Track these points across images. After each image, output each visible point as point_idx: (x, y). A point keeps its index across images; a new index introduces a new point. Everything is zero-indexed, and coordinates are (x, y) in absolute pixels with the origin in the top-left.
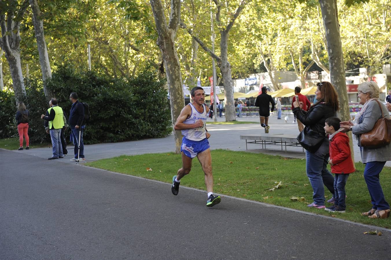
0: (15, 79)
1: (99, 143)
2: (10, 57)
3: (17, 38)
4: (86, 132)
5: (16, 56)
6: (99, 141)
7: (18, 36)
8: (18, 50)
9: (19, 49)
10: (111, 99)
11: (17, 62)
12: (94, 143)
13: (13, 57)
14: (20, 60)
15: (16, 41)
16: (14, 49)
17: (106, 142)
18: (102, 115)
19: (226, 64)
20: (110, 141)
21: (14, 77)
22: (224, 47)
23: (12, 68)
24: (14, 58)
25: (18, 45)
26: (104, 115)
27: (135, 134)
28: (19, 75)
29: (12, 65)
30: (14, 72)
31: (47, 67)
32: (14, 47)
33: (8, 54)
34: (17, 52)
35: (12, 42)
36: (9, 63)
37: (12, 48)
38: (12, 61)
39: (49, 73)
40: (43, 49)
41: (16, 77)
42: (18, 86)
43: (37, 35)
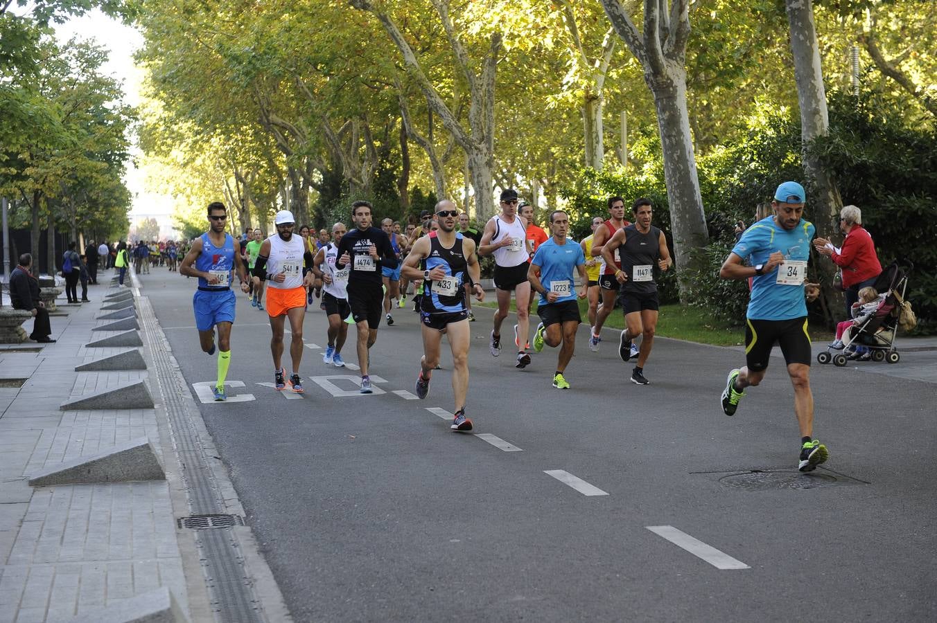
0: (671, 143)
2: (659, 78)
3: (682, 24)
5: (677, 76)
7: (683, 20)
8: (682, 59)
9: (684, 57)
11: (678, 93)
13: (668, 78)
14: (685, 86)
15: (678, 34)
16: (669, 56)
21: (669, 137)
23: (663, 110)
24: (672, 82)
25: (683, 46)
28: (683, 131)
29: (665, 102)
30: (668, 124)
31: (819, 101)
32: (671, 51)
33: (656, 70)
34: (678, 64)
35: (666, 37)
36: (657, 97)
37: (666, 52)
38: (663, 90)
39: (823, 118)
40: (808, 47)
41: (675, 136)
42: (678, 162)
43: (791, 6)
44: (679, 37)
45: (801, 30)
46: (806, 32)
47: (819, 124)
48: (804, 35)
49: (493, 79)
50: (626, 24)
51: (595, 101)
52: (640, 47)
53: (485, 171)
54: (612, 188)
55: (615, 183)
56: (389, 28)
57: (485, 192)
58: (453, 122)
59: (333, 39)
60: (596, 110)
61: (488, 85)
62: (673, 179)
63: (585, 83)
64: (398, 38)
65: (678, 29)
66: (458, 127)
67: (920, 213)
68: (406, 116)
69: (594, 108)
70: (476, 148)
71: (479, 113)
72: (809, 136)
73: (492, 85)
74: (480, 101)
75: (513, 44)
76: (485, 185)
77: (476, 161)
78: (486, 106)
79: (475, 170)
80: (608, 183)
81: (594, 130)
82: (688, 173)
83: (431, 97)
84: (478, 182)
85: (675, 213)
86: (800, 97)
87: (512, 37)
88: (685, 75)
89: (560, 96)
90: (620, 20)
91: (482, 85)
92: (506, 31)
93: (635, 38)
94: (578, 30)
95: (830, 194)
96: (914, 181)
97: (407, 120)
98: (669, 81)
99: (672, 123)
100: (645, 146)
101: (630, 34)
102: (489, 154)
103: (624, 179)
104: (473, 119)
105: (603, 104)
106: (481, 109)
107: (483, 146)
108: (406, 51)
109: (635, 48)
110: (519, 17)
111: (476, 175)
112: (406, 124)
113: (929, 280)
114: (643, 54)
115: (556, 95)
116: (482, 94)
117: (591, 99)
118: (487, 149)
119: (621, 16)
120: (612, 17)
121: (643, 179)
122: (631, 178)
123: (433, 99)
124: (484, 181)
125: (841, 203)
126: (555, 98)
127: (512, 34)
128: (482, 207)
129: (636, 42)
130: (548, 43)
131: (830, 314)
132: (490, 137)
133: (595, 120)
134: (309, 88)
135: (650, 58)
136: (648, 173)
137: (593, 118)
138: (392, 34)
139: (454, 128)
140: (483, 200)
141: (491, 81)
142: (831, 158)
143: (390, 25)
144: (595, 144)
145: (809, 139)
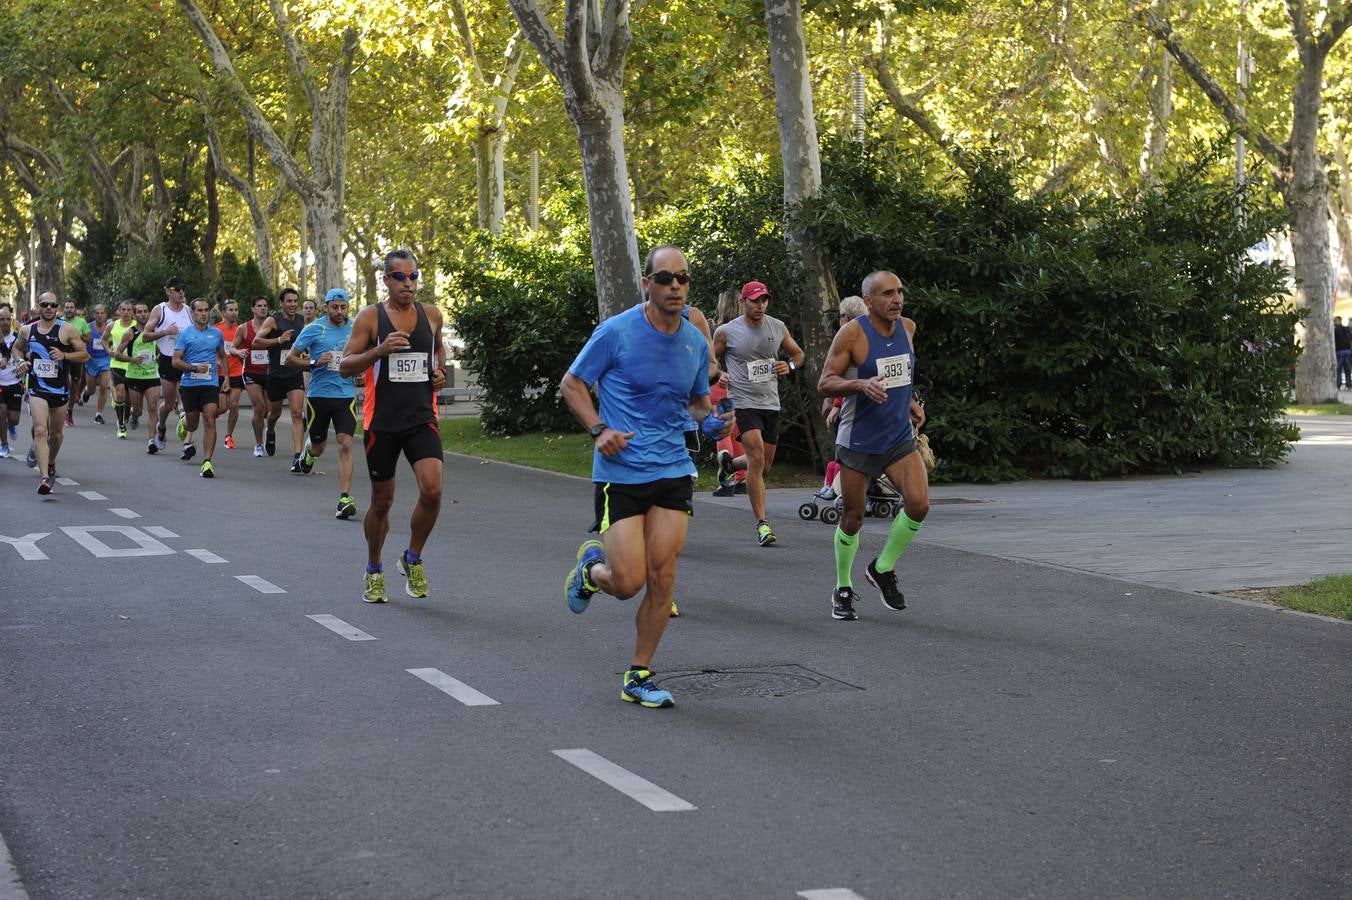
0: (601, 199)
1: (1021, 479)
2: (586, 105)
3: (619, 30)
4: (976, 431)
5: (612, 103)
6: (1021, 471)
7: (621, 23)
8: (618, 79)
9: (621, 76)
10: (1077, 292)
11: (612, 128)
12: (1005, 479)
13: (599, 107)
14: (622, 119)
15: (614, 43)
16: (600, 74)
17: (1050, 477)
18: (1040, 360)
19: (1311, 178)
20: (1066, 472)
21: (598, 190)
22: (1310, 107)
23: (591, 152)
24: (604, 112)
25: (620, 62)
26: (1044, 360)
27: (1176, 445)
28: (618, 182)
29: (593, 141)
30: (597, 171)
31: (809, 147)
32: (602, 67)
33: (582, 94)
34: (613, 86)
35: (596, 47)
36: (581, 132)
37: (596, 69)
38: (592, 125)
39: (815, 172)
40: (796, 71)
41: (606, 190)
42: (610, 228)
43: (772, 11)
44: (614, 47)
45: (786, 47)
46: (793, 50)
47: (808, 181)
48: (790, 53)
49: (345, 96)
50: (540, 26)
51: (494, 135)
52: (559, 59)
53: (331, 230)
54: (516, 261)
55: (520, 254)
56: (191, 14)
57: (330, 261)
58: (284, 157)
59: (105, 25)
60: (495, 148)
61: (338, 104)
62: (603, 252)
63: (478, 108)
64: (205, 29)
65: (614, 37)
66: (291, 164)
67: (943, 311)
68: (215, 145)
69: (491, 144)
70: (319, 196)
71: (323, 144)
72: (793, 197)
73: (344, 104)
74: (325, 129)
75: (374, 47)
76: (330, 249)
77: (319, 214)
78: (334, 134)
79: (317, 227)
80: (511, 254)
81: (491, 176)
82: (624, 243)
83: (253, 118)
84: (321, 246)
85: (605, 300)
86: (782, 140)
87: (374, 36)
88: (623, 103)
89: (442, 126)
90: (531, 19)
91: (328, 104)
92: (365, 26)
93: (552, 47)
94: (470, 30)
95: (822, 280)
96: (936, 265)
97: (215, 151)
98: (599, 111)
99: (602, 172)
100: (565, 202)
101: (544, 40)
102: (338, 205)
103: (534, 249)
104: (314, 153)
105: (505, 139)
106: (326, 140)
107: (328, 193)
108: (215, 49)
109: (552, 61)
110: (385, 8)
111: (317, 235)
112: (214, 157)
113: (954, 405)
114: (563, 70)
115: (437, 125)
116: (328, 116)
117: (487, 132)
118: (335, 197)
119: (532, 14)
120: (519, 14)
121: (560, 250)
122: (543, 247)
123: (255, 122)
124: (330, 246)
125: (836, 293)
126: (435, 128)
127: (373, 31)
128: (325, 283)
129: (554, 52)
130: (427, 48)
131: (818, 449)
132: (339, 181)
133: (493, 162)
134: (67, 97)
135: (574, 76)
136: (568, 243)
137: (491, 159)
138: (196, 23)
139: (287, 166)
140: (328, 273)
141: (342, 100)
142: (824, 230)
143: (192, 9)
144: (492, 197)
145: (794, 201)
